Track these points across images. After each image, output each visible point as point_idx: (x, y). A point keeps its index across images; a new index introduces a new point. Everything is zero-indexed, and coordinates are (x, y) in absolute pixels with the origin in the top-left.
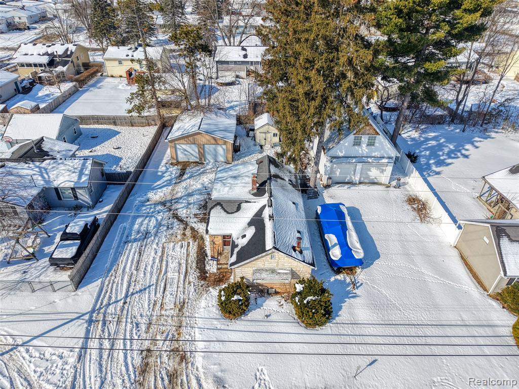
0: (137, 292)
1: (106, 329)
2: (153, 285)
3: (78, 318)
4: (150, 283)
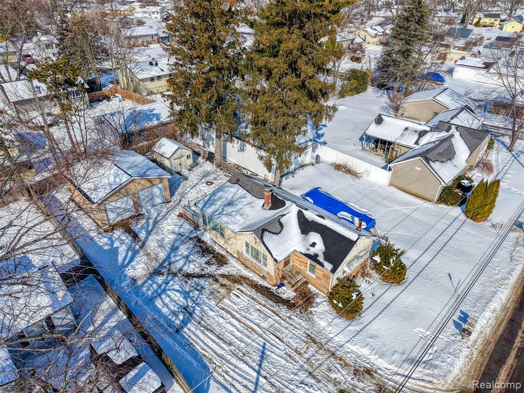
0: (261, 361)
2: (264, 344)
4: (259, 345)
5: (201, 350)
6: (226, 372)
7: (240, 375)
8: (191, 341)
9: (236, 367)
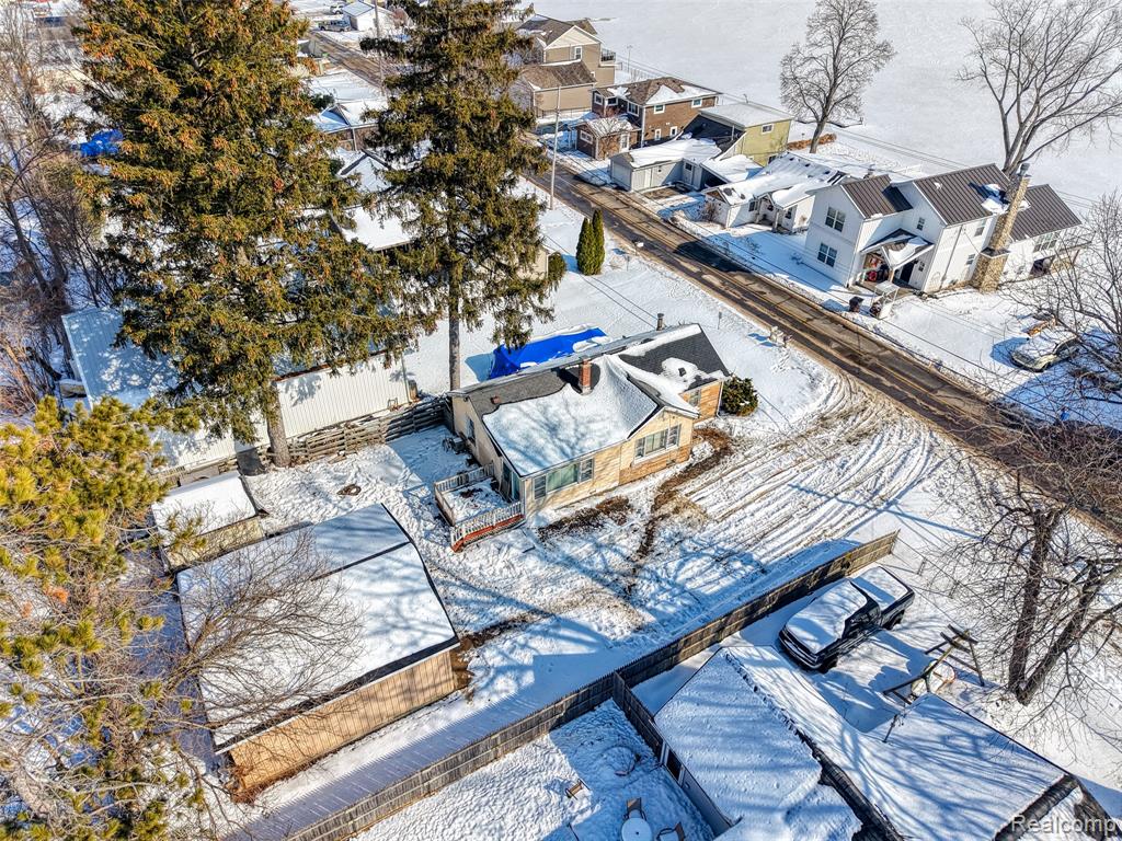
0: (815, 493)
1: (878, 485)
2: (789, 486)
3: (903, 515)
4: (790, 490)
5: (800, 547)
6: (831, 527)
7: (836, 514)
8: (784, 555)
9: (824, 516)
